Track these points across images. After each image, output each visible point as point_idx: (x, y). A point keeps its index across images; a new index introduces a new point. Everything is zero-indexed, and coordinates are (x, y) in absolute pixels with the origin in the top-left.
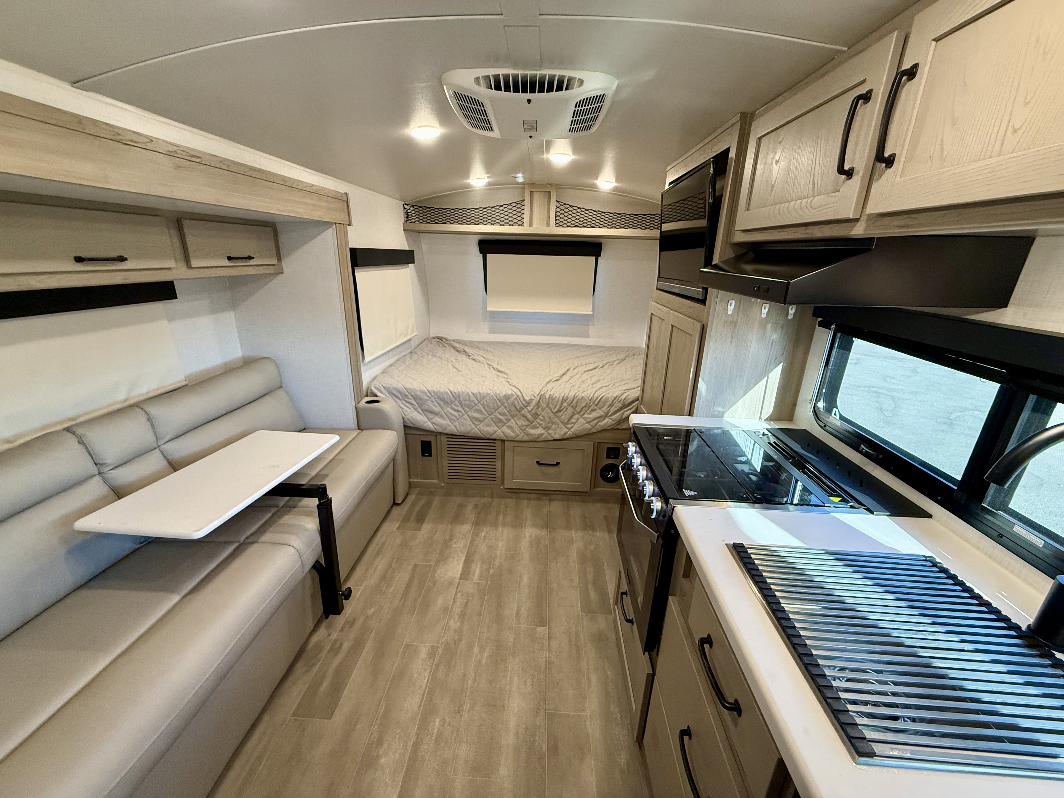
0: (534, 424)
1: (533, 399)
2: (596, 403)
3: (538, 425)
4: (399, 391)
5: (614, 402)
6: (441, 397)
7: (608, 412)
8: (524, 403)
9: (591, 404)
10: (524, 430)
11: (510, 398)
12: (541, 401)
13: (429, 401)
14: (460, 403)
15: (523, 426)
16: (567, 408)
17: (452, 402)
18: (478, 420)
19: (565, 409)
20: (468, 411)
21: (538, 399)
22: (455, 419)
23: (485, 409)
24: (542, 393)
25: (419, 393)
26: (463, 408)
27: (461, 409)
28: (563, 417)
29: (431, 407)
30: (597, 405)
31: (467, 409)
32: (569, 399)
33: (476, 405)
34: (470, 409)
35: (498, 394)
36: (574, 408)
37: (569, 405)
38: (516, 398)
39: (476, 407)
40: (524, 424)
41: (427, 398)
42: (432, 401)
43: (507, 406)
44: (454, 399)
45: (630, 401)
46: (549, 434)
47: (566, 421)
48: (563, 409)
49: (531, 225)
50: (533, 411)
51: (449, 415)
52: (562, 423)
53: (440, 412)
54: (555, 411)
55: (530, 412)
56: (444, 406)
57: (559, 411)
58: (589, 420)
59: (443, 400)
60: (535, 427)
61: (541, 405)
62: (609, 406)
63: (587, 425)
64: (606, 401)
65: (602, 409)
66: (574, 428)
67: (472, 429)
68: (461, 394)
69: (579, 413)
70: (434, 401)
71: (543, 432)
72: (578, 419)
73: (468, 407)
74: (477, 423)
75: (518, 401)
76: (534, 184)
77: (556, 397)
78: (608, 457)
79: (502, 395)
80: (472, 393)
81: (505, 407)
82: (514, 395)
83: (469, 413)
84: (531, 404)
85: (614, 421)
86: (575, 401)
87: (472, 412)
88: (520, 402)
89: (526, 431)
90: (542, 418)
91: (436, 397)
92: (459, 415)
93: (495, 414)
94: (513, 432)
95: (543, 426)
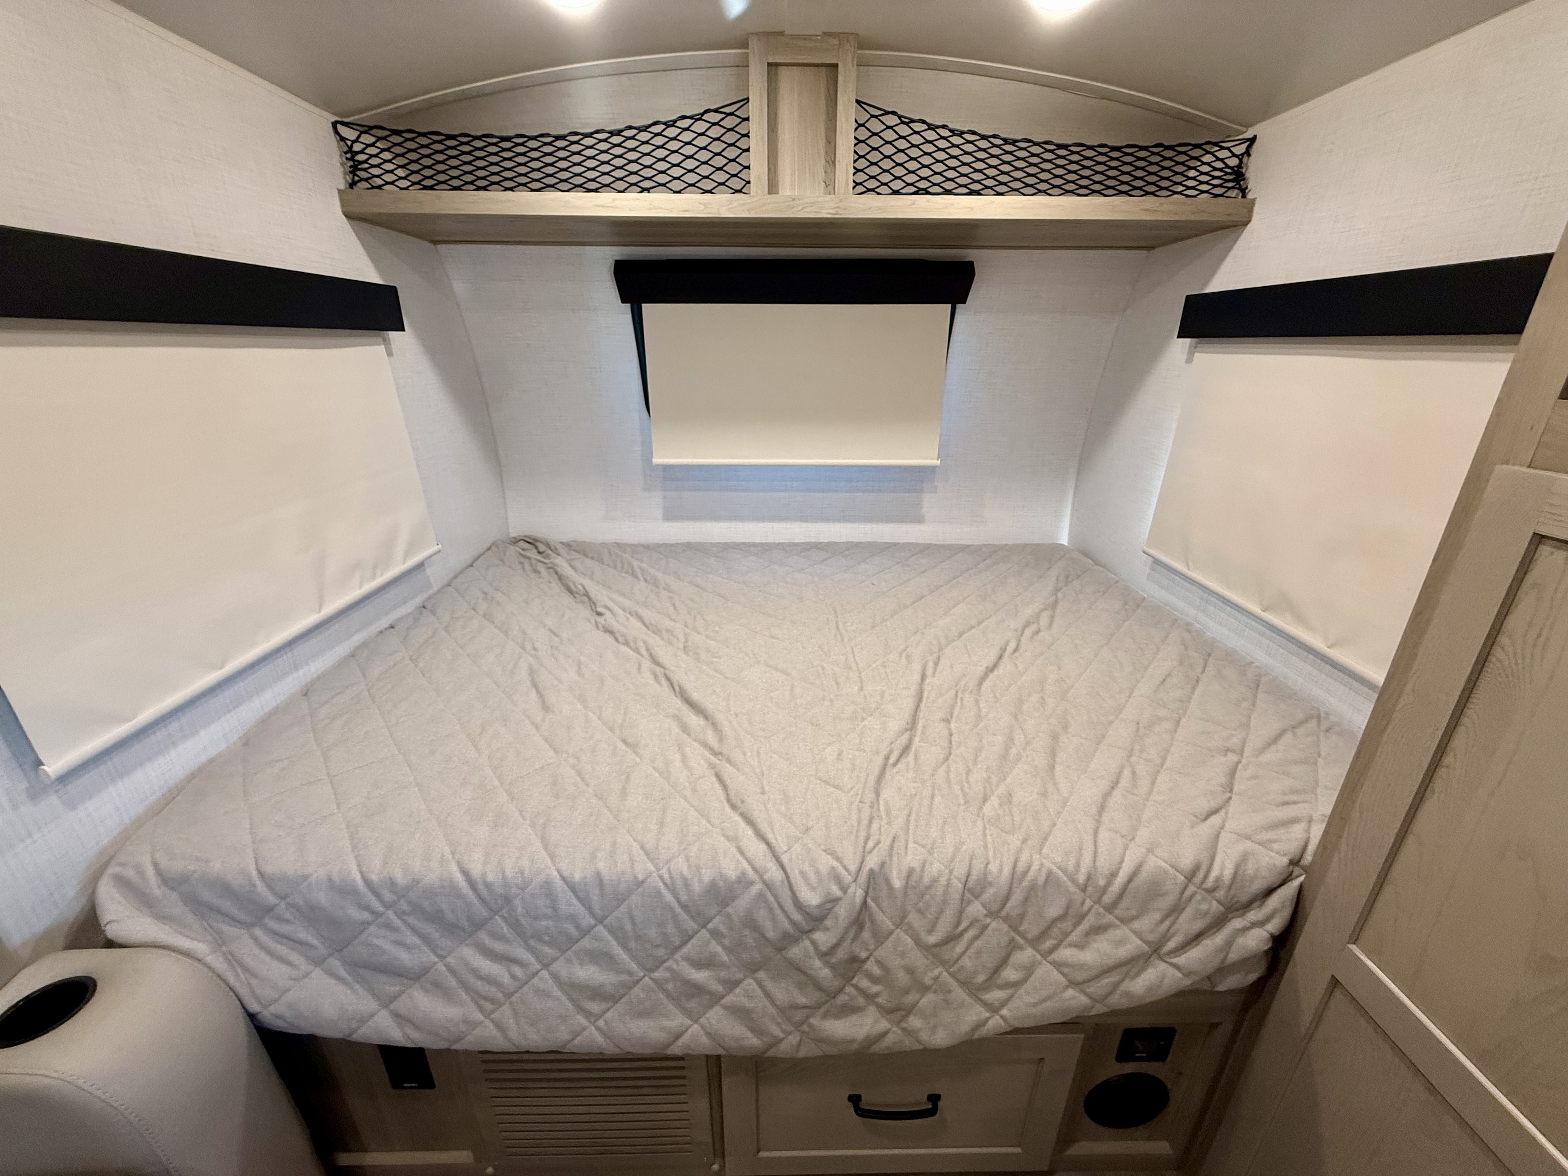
0: (842, 999)
1: (836, 900)
2: (1107, 899)
3: (861, 1001)
4: (227, 890)
5: (1188, 892)
6: (426, 904)
7: (1165, 938)
8: (797, 917)
9: (1088, 902)
10: (802, 1023)
11: (734, 898)
12: (869, 900)
13: (372, 929)
14: (515, 925)
15: (795, 1007)
16: (986, 927)
17: (477, 925)
18: (596, 993)
19: (971, 933)
20: (555, 959)
21: (860, 893)
22: (500, 996)
23: (625, 947)
24: (872, 862)
25: (322, 898)
26: (529, 948)
27: (520, 952)
28: (966, 962)
29: (384, 952)
30: (1111, 908)
31: (548, 951)
32: (992, 890)
33: (585, 932)
34: (563, 952)
35: (679, 883)
36: (1014, 923)
37: (993, 914)
38: (760, 896)
39: (586, 943)
40: (802, 1000)
41: (366, 916)
42: (388, 926)
43: (723, 929)
44: (485, 913)
45: (1258, 886)
46: (909, 1033)
47: (981, 978)
48: (965, 930)
49: (773, 188)
50: (841, 954)
51: (471, 980)
52: (963, 984)
53: (425, 971)
54: (932, 939)
55: (825, 955)
56: (445, 942)
57: (951, 939)
58: (1080, 976)
59: (437, 918)
60: (848, 1010)
61: (873, 921)
62: (1167, 916)
63: (1070, 992)
64: (1154, 890)
65: (1136, 925)
66: (1010, 1005)
67: (577, 1034)
68: (514, 890)
69: (1034, 943)
70: (397, 922)
71: (884, 1025)
72: (1029, 970)
73: (552, 943)
74: (595, 1007)
75: (771, 910)
76: (781, 33)
77: (935, 880)
78: (1123, 1056)
79: (697, 887)
80: (563, 878)
81: (716, 934)
82: (752, 883)
83: (560, 967)
84: (828, 923)
85: (1187, 975)
86: (1017, 896)
87: (569, 961)
88: (778, 911)
89: (811, 1026)
90: (876, 971)
91: (405, 906)
92: (513, 976)
93: (670, 963)
94: (753, 1030)
95: (880, 1000)
